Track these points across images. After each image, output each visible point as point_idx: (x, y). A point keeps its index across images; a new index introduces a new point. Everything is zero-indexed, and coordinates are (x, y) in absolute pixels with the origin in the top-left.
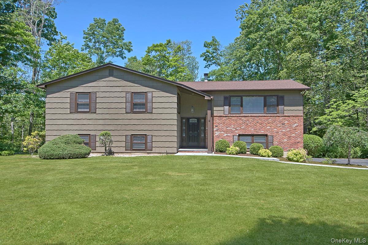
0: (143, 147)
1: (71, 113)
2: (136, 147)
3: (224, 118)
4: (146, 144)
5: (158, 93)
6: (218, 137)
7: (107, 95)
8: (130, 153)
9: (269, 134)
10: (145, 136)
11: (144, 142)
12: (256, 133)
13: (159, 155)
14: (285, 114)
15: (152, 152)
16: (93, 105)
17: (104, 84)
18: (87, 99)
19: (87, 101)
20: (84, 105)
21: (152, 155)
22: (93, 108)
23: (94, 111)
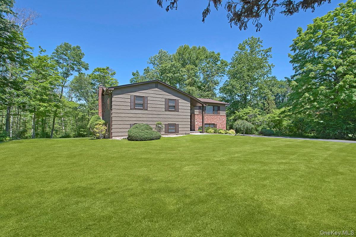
0: (174, 131)
1: (131, 109)
2: (170, 131)
3: (199, 115)
4: (175, 129)
5: (181, 101)
6: (197, 125)
7: (154, 99)
8: (167, 135)
9: (215, 123)
10: (175, 125)
11: (175, 128)
12: (211, 123)
13: (182, 135)
14: (220, 115)
15: (179, 133)
16: (146, 105)
17: (152, 92)
18: (142, 101)
19: (141, 102)
20: (139, 104)
21: (179, 135)
22: (146, 107)
23: (146, 109)
